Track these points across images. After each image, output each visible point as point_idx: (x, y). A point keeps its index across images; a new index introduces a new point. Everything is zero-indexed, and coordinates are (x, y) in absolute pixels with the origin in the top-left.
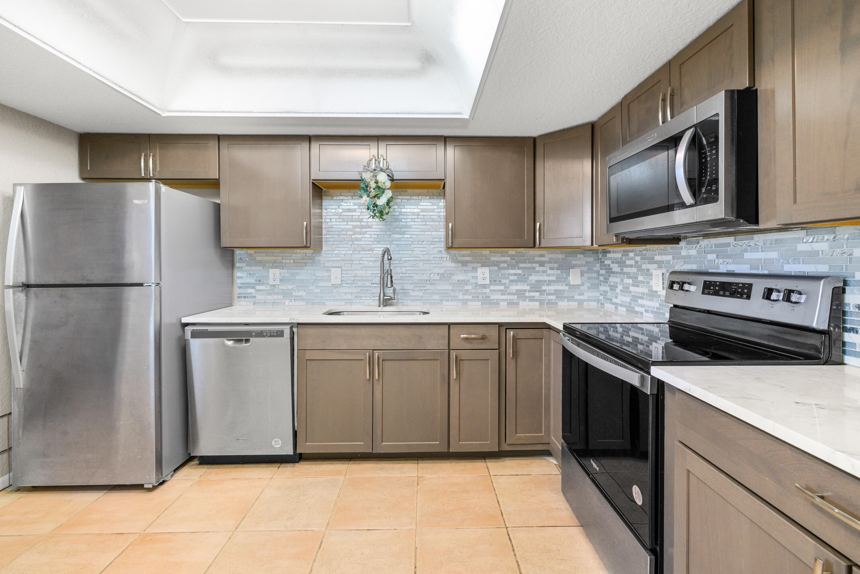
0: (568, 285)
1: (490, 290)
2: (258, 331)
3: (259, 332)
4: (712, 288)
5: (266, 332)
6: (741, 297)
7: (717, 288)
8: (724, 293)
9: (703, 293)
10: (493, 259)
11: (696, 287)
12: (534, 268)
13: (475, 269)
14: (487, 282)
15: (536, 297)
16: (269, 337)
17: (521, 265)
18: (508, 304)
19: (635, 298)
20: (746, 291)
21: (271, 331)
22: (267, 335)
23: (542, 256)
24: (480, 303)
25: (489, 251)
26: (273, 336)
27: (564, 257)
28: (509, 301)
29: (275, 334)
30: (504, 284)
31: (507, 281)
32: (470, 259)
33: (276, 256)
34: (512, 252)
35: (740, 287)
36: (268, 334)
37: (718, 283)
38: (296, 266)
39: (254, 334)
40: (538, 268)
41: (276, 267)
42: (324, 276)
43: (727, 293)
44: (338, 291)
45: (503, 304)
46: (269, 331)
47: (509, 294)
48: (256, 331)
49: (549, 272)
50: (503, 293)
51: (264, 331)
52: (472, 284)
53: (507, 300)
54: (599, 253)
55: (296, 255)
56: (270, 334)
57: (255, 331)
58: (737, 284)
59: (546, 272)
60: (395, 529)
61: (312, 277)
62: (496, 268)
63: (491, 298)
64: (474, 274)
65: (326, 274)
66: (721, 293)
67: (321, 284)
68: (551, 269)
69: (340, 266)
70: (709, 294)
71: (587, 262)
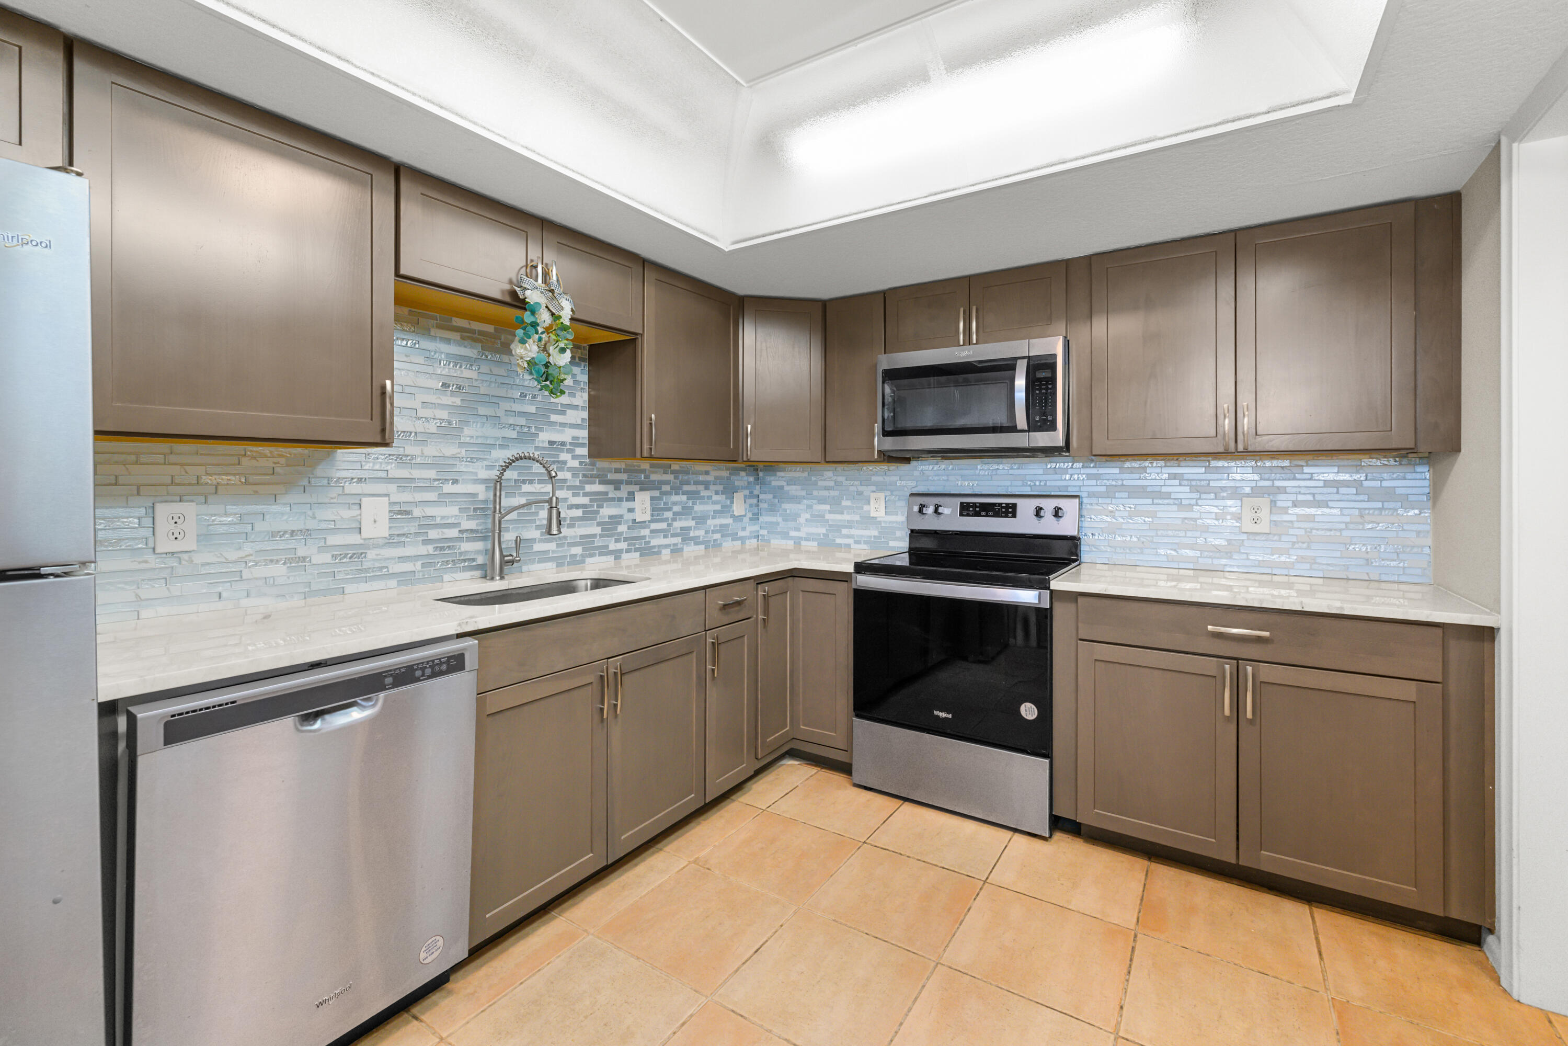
0: (733, 516)
1: (652, 531)
2: (399, 668)
3: (403, 670)
4: (971, 509)
5: (421, 666)
6: (1006, 516)
7: (977, 509)
8: (987, 514)
9: (961, 515)
10: (654, 477)
11: (951, 509)
12: (698, 492)
13: (631, 497)
14: (647, 517)
15: (701, 537)
16: (429, 677)
17: (686, 488)
18: (672, 552)
19: (836, 528)
20: (1010, 510)
21: (433, 661)
22: (423, 675)
23: (707, 473)
24: (638, 554)
25: (648, 464)
26: (441, 673)
27: (728, 475)
28: (672, 548)
29: (444, 667)
30: (666, 520)
31: (668, 514)
32: (624, 477)
33: (182, 465)
34: (676, 466)
35: (1003, 507)
36: (428, 672)
37: (978, 505)
38: (256, 492)
39: (389, 680)
40: (704, 493)
41: (178, 498)
42: (342, 517)
43: (991, 514)
44: (379, 555)
45: (666, 552)
46: (428, 662)
47: (673, 535)
48: (395, 670)
49: (715, 498)
50: (665, 533)
51: (415, 667)
52: (627, 521)
53: (670, 545)
54: (759, 470)
55: (254, 463)
56: (432, 672)
57: (390, 671)
58: (1000, 504)
59: (710, 497)
60: (781, 926)
61: (305, 523)
62: (656, 493)
63: (652, 544)
64: (630, 504)
65: (347, 514)
66: (983, 513)
67: (333, 540)
68: (717, 493)
69: (385, 492)
70: (968, 515)
71: (749, 483)
